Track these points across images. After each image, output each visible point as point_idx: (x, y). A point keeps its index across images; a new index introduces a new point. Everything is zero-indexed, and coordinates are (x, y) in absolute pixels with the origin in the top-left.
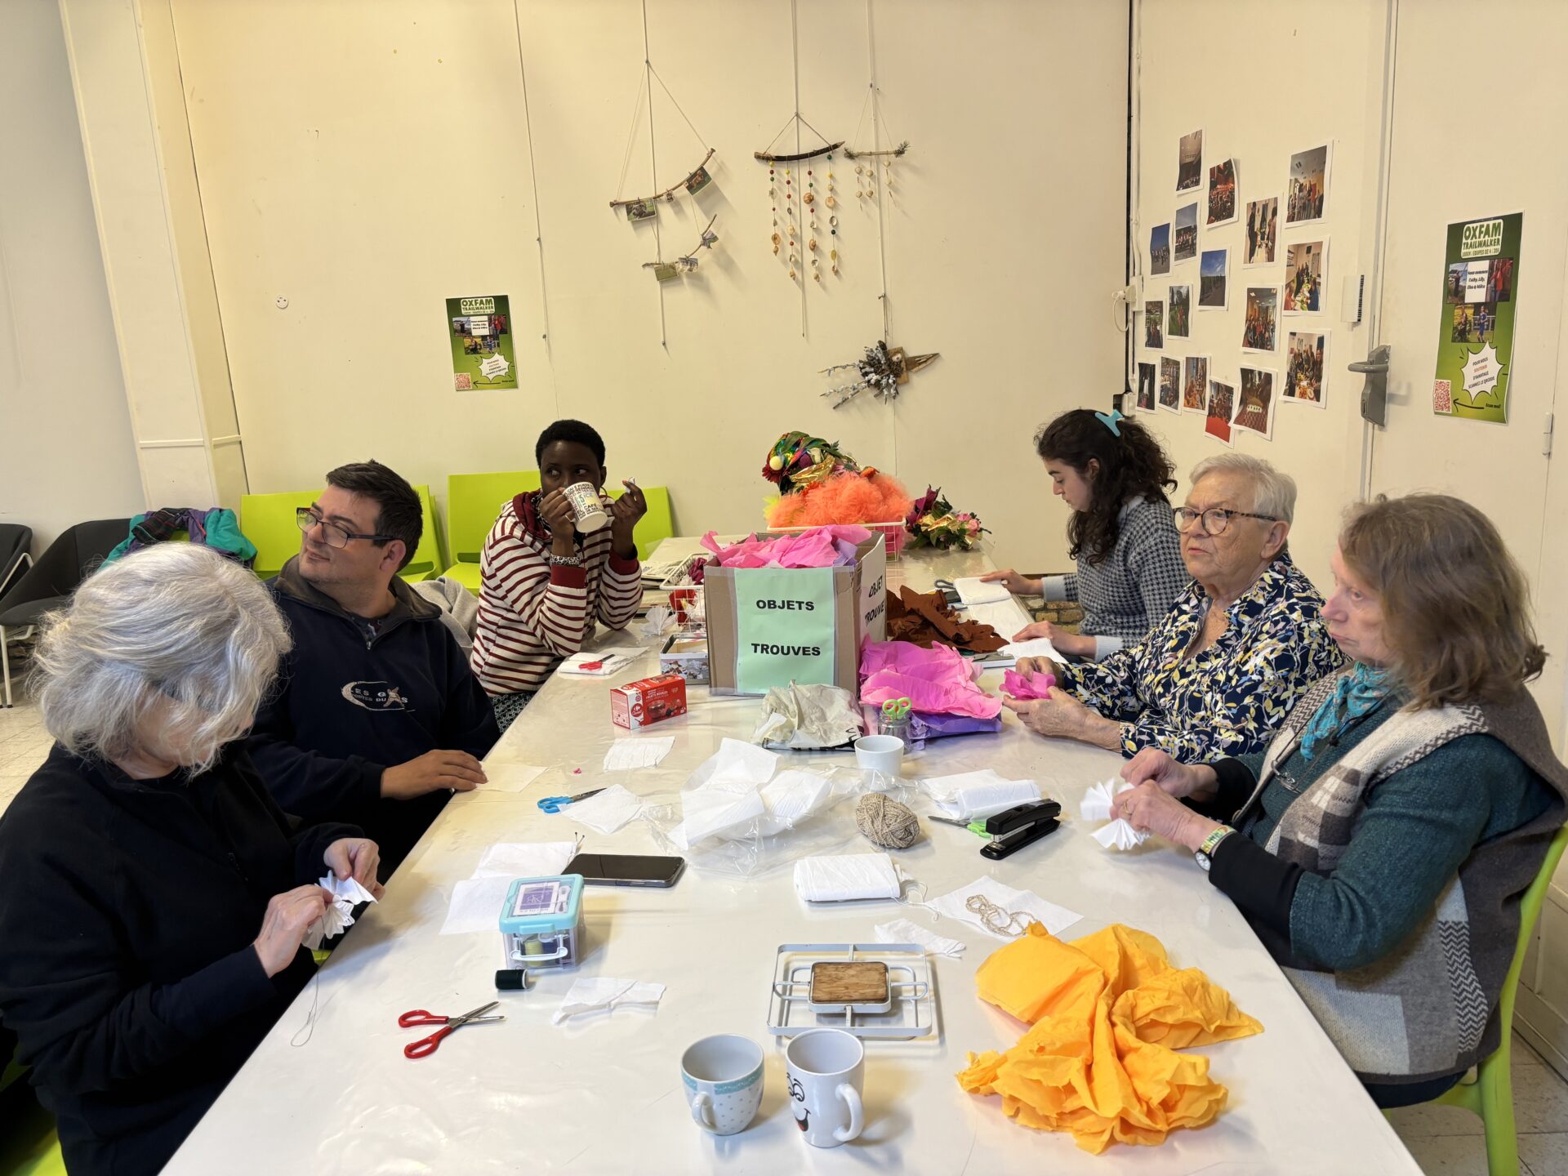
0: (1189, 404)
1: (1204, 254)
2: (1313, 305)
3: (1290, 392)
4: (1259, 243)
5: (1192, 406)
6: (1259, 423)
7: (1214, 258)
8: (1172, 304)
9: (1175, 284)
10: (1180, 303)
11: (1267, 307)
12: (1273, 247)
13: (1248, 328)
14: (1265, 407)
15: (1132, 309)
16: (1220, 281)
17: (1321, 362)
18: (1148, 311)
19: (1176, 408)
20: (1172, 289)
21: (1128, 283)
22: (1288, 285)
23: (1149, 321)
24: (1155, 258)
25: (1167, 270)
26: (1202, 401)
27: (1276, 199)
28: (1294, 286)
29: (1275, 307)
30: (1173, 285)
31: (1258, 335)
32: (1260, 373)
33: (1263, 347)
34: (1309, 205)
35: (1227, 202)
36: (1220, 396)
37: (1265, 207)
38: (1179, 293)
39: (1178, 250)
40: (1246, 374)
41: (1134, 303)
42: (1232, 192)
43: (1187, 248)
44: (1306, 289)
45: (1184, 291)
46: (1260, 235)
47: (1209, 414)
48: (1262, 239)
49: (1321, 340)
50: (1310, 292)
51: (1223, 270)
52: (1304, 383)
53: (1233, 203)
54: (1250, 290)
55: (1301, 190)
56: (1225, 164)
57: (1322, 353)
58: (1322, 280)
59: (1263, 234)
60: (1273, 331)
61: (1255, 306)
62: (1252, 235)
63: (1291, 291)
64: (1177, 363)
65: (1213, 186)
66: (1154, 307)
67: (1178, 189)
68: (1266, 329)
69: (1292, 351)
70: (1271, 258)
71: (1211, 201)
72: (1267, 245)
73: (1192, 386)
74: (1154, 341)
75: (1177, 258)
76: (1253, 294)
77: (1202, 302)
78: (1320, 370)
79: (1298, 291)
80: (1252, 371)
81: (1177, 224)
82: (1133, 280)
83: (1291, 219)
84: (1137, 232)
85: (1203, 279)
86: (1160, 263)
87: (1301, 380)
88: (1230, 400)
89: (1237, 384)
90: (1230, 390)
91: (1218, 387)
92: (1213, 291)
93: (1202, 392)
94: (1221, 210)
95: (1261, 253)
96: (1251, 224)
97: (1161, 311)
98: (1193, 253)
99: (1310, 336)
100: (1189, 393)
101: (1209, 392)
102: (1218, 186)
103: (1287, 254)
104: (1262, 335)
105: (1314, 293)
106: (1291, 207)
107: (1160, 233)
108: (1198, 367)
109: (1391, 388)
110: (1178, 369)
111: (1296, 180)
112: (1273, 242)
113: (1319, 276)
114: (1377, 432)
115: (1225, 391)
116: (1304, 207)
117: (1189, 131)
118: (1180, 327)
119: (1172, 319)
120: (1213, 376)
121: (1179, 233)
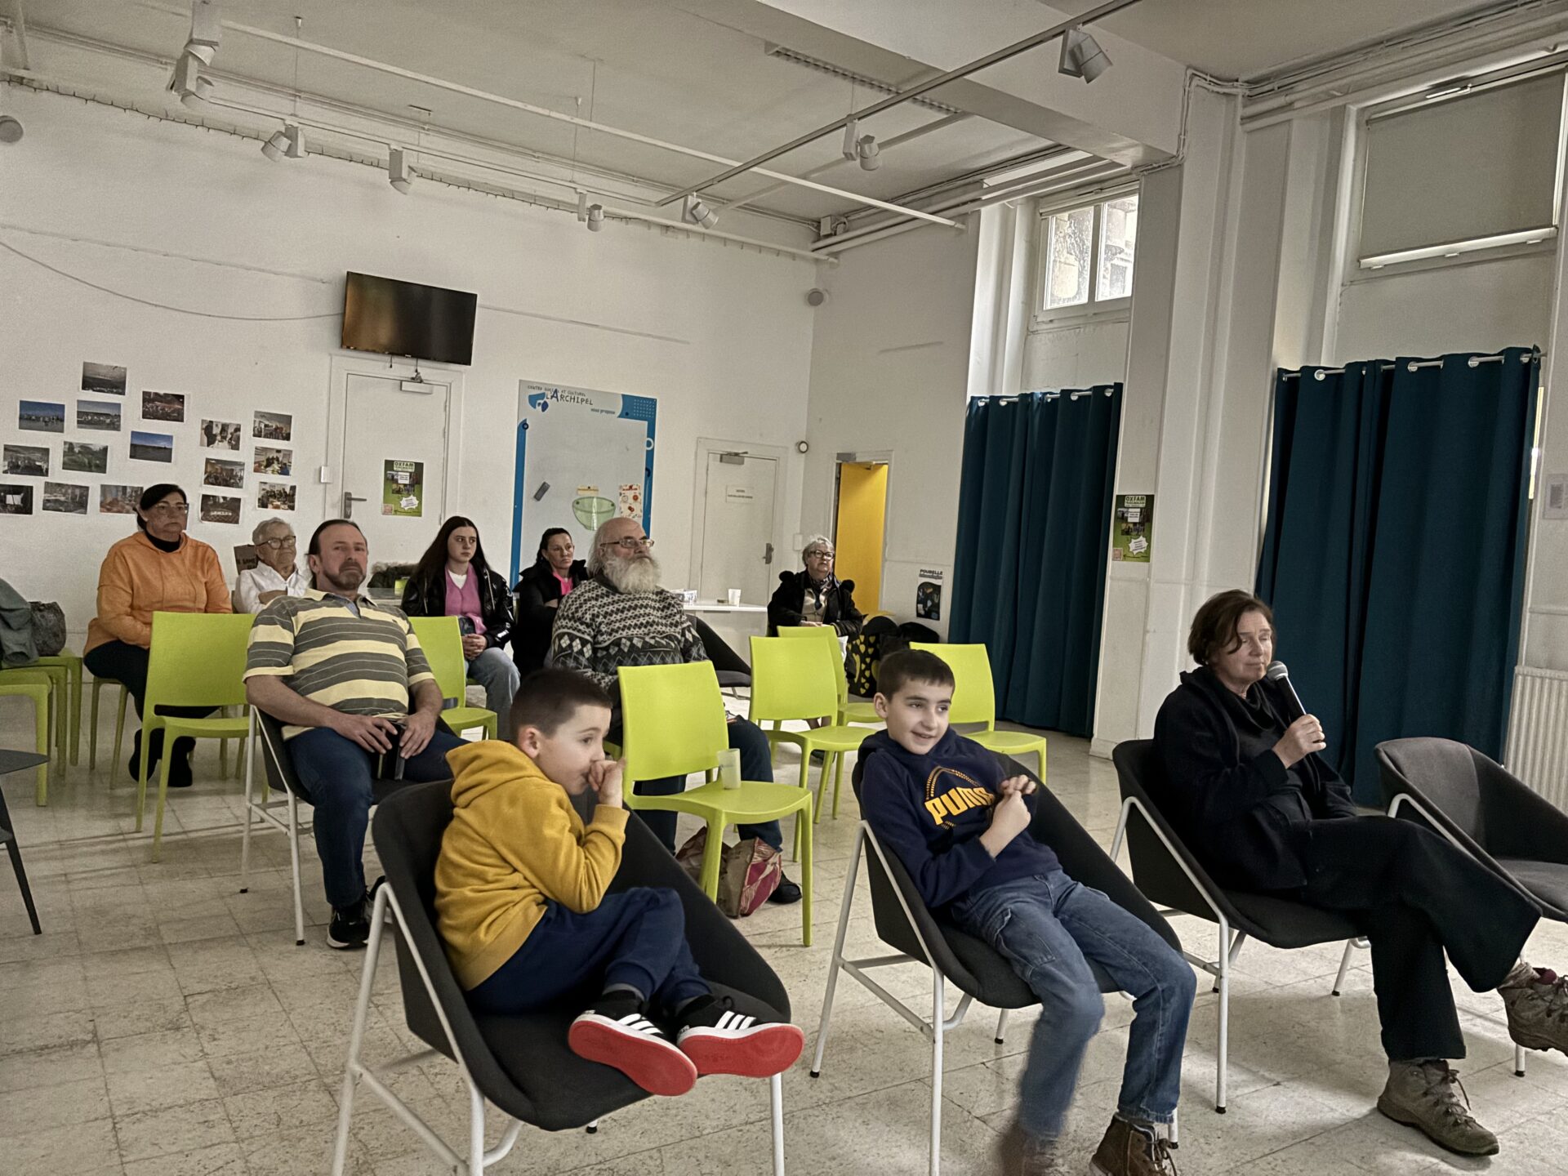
1: (137, 433)
2: (284, 474)
4: (219, 440)
8: (69, 452)
10: (88, 453)
11: (232, 470)
13: (209, 476)
16: (164, 450)
19: (82, 513)
20: (69, 443)
22: (256, 463)
25: (62, 431)
28: (265, 463)
29: (242, 470)
30: (69, 440)
31: (222, 480)
32: (224, 498)
33: (228, 486)
34: (276, 434)
35: (171, 413)
38: (86, 447)
39: (79, 422)
40: (205, 498)
42: (180, 410)
43: (100, 424)
44: (277, 465)
50: (281, 467)
51: (168, 444)
52: (278, 503)
53: (180, 415)
54: (209, 459)
55: (267, 427)
57: (294, 492)
58: (292, 464)
60: (240, 480)
61: (216, 467)
62: (210, 435)
63: (260, 465)
65: (148, 400)
68: (232, 478)
69: (263, 489)
72: (229, 443)
75: (81, 427)
76: (213, 461)
78: (293, 498)
79: (269, 466)
80: (213, 496)
81: (81, 408)
83: (258, 436)
85: (135, 445)
87: (273, 502)
94: (163, 415)
96: (207, 430)
102: (157, 402)
103: (254, 449)
104: (226, 481)
105: (284, 469)
106: (257, 431)
108: (126, 491)
111: (261, 422)
113: (289, 463)
116: (271, 434)
121: (84, 414)
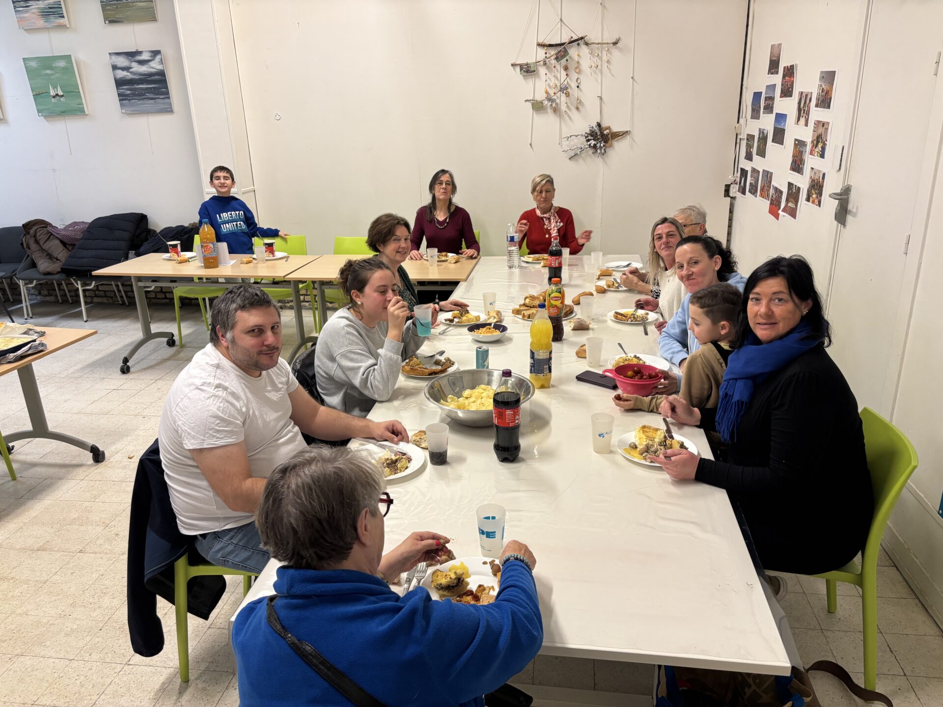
0: (762, 196)
1: (777, 113)
2: (822, 156)
3: (808, 200)
4: (802, 115)
5: (763, 197)
6: (793, 213)
7: (781, 118)
8: (759, 138)
9: (762, 127)
10: (763, 139)
11: (802, 151)
12: (808, 118)
13: (793, 160)
14: (796, 205)
15: (739, 137)
16: (783, 131)
17: (823, 186)
18: (747, 139)
19: (756, 197)
20: (760, 129)
21: (738, 122)
22: (812, 142)
23: (747, 145)
24: (753, 110)
25: (758, 118)
26: (768, 195)
27: (812, 93)
28: (815, 142)
29: (806, 152)
30: (761, 127)
31: (797, 166)
32: (796, 186)
33: (798, 172)
34: (825, 101)
35: (790, 88)
36: (777, 195)
37: (807, 95)
38: (763, 133)
39: (765, 108)
40: (790, 185)
41: (740, 134)
42: (793, 83)
43: (769, 109)
44: (820, 145)
45: (765, 132)
46: (803, 111)
47: (770, 204)
48: (804, 113)
49: (824, 175)
50: (822, 148)
51: (785, 125)
52: (814, 196)
53: (792, 89)
54: (796, 140)
55: (822, 92)
56: (791, 66)
57: (823, 182)
58: (827, 143)
59: (804, 110)
60: (804, 165)
61: (797, 149)
62: (799, 110)
63: (813, 145)
64: (759, 172)
65: (784, 76)
66: (750, 138)
67: (768, 74)
68: (801, 163)
69: (811, 178)
70: (806, 125)
71: (782, 85)
72: (805, 117)
73: (764, 186)
74: (749, 157)
75: (764, 113)
76: (797, 142)
77: (773, 141)
78: (822, 191)
79: (817, 146)
80: (792, 184)
81: (766, 93)
82: (741, 120)
83: (817, 106)
84: (746, 92)
85: (775, 128)
86: (755, 115)
87: (813, 194)
88: (781, 197)
89: (785, 190)
90: (781, 192)
91: (776, 189)
92: (779, 136)
93: (768, 191)
94: (787, 92)
95: (802, 120)
96: (799, 103)
97: (754, 141)
98: (772, 112)
99: (820, 171)
100: (762, 190)
101: (772, 191)
102: (786, 78)
103: (813, 124)
104: (799, 166)
105: (823, 149)
106: (818, 99)
107: (757, 96)
108: (768, 175)
109: (850, 207)
110: (759, 175)
111: (821, 86)
112: (808, 116)
113: (826, 140)
114: (842, 228)
115: (779, 192)
116: (823, 101)
117: (776, 43)
118: (762, 153)
119: (758, 147)
120: (774, 183)
121: (766, 98)
